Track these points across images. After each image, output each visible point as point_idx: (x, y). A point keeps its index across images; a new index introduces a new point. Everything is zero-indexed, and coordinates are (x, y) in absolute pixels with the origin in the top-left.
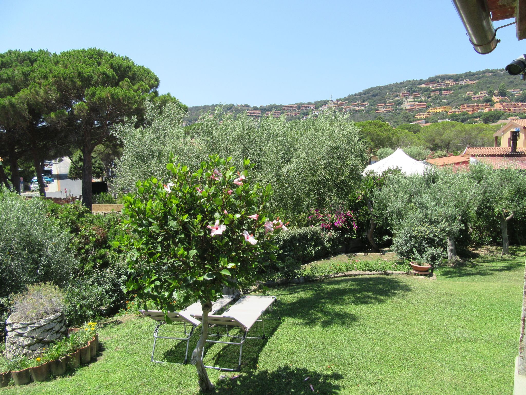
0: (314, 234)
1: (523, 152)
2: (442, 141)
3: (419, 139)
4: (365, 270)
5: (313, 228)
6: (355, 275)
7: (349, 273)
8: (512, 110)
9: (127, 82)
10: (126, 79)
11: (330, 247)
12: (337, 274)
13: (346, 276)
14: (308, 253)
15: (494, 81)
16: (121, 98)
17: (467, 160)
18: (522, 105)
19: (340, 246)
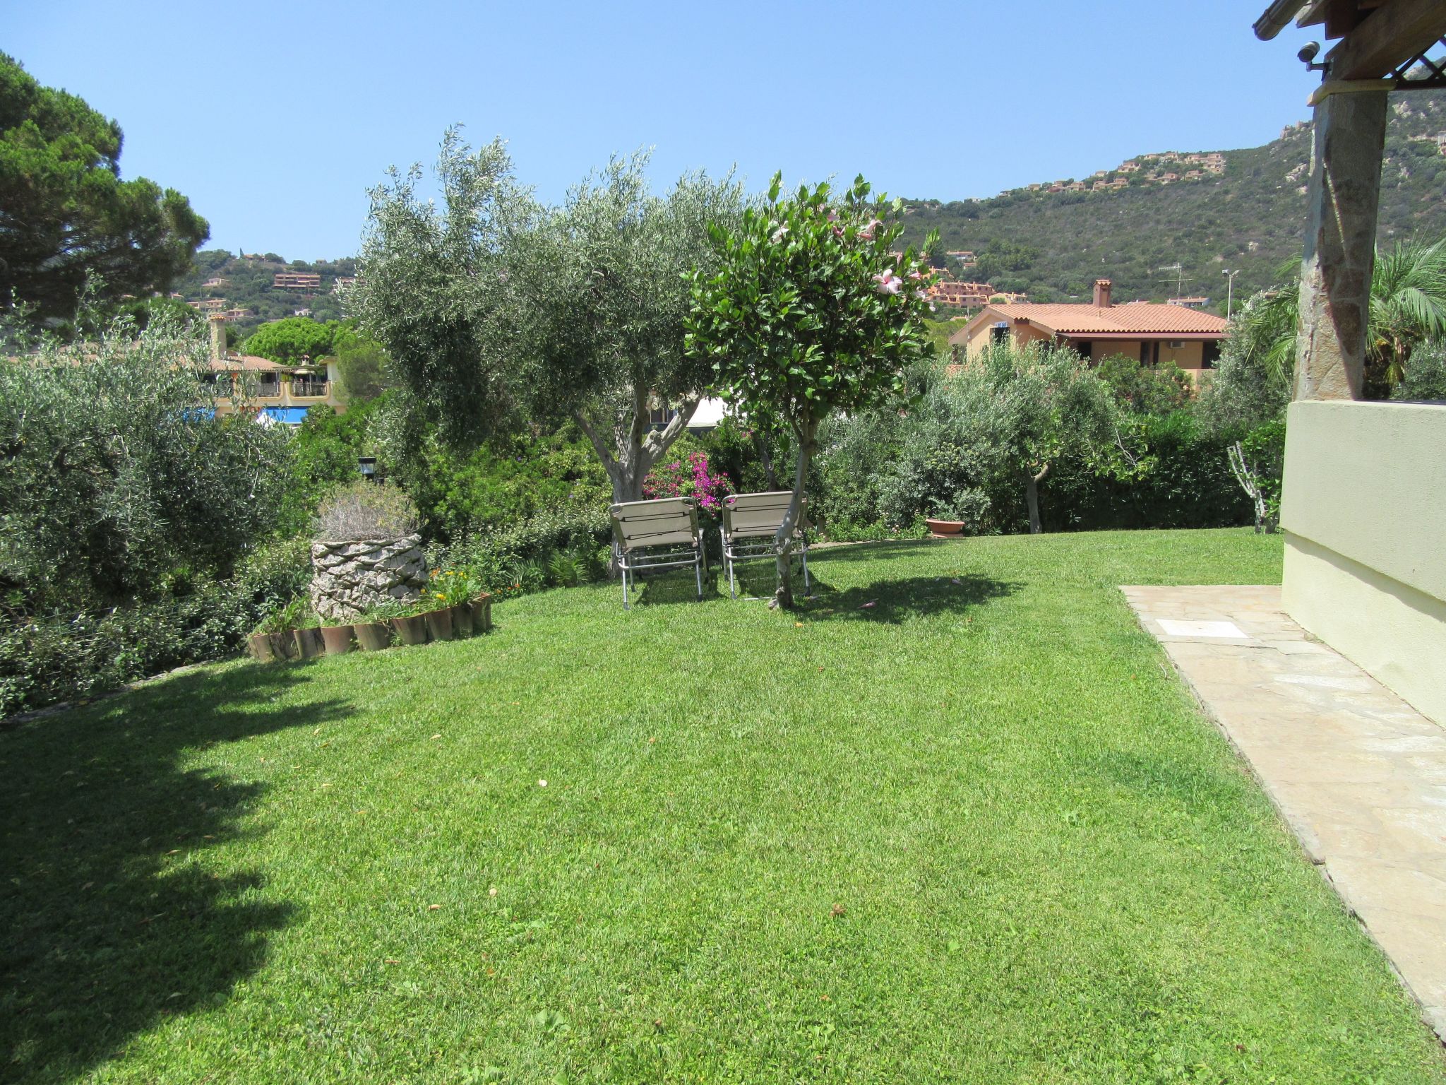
4: (843, 541)
8: (958, 301)
9: (31, 131)
10: (29, 122)
15: (918, 228)
16: (27, 176)
18: (979, 288)
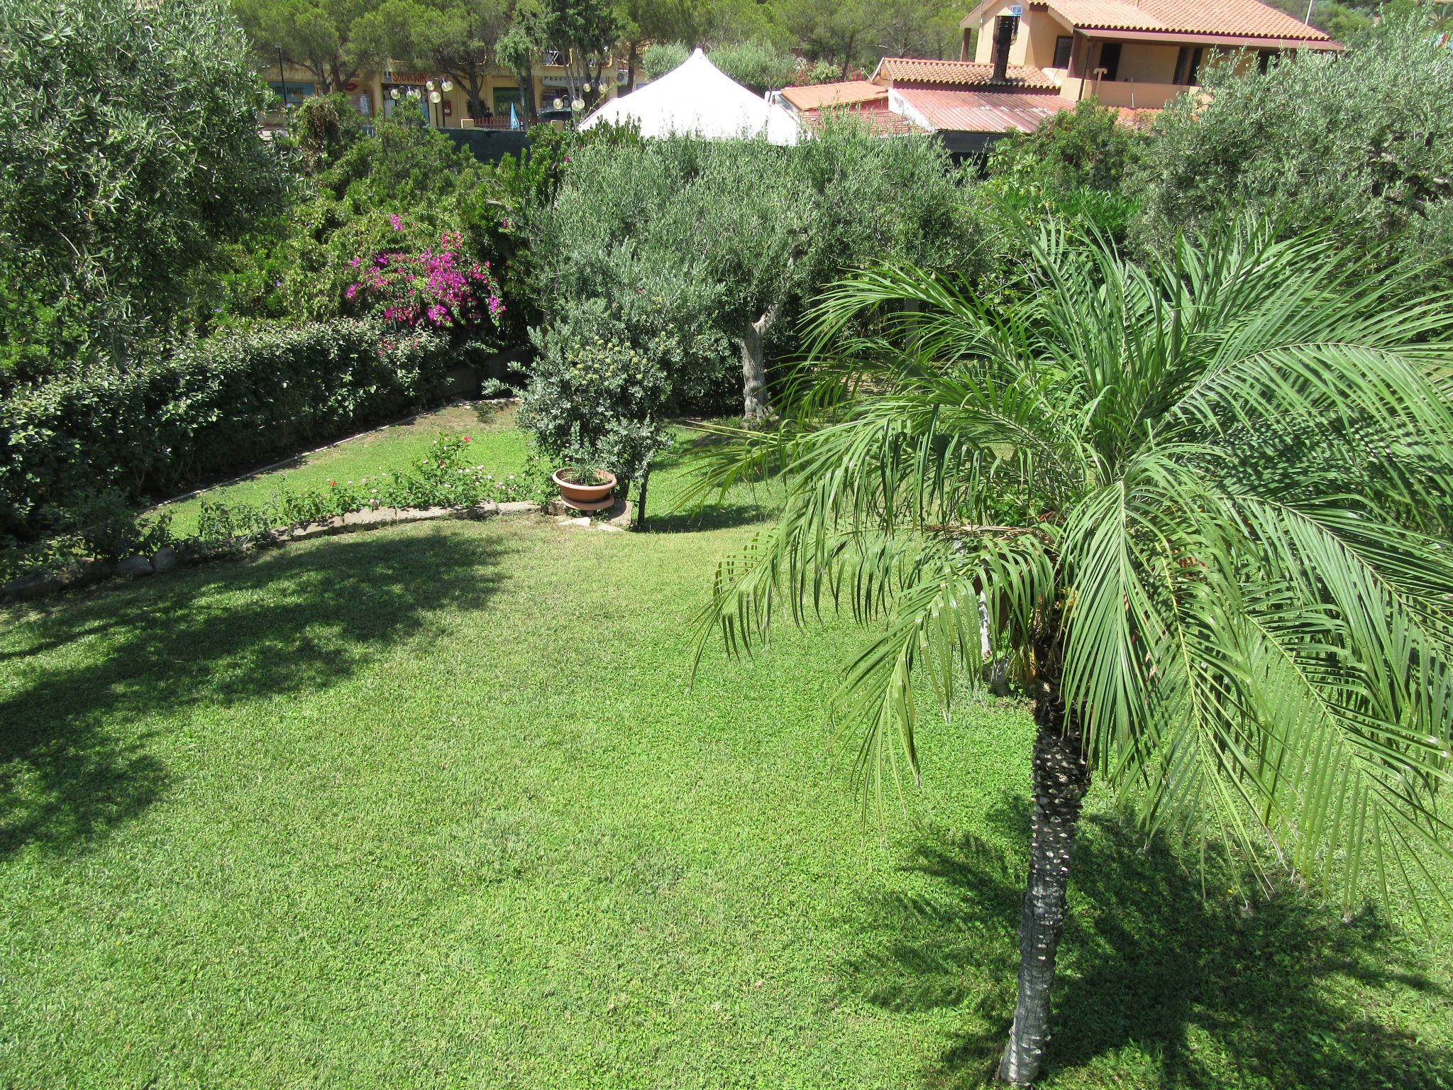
0: (350, 345)
1: (1023, 80)
2: (834, 32)
3: (771, 19)
4: (406, 507)
5: (348, 326)
6: (370, 527)
7: (351, 518)
11: (415, 384)
12: (304, 525)
13: (335, 531)
14: (332, 411)
17: (881, 96)
19: (450, 380)
